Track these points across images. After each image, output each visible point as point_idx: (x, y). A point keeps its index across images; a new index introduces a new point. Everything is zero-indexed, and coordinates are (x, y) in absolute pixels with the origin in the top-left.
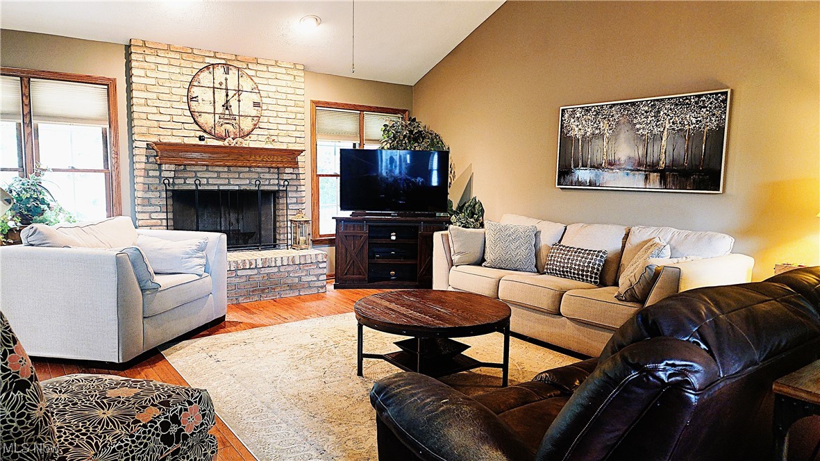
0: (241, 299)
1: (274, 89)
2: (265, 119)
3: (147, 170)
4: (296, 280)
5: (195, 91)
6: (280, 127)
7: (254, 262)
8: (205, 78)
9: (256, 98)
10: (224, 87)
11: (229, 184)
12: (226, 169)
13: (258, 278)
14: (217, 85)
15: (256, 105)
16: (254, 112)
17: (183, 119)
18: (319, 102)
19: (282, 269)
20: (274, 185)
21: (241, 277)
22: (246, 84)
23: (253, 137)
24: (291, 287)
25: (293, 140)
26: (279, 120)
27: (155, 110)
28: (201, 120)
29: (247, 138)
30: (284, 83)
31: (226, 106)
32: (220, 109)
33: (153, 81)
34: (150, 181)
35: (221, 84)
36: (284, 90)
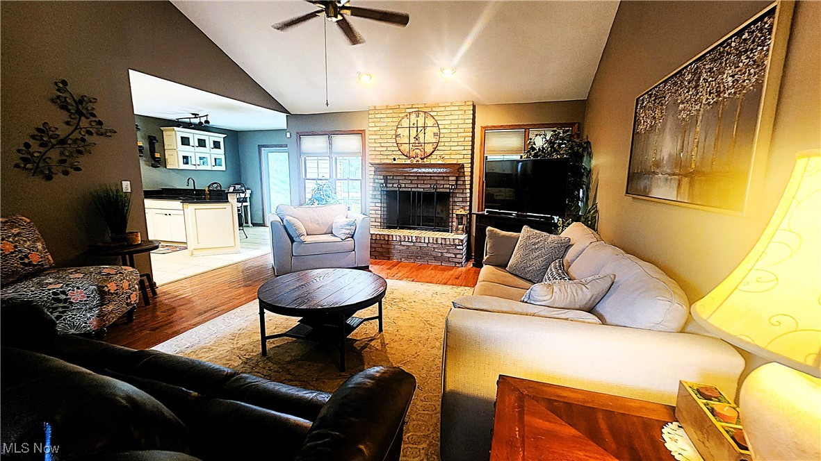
0: (403, 259)
1: (449, 122)
2: (443, 144)
3: (374, 179)
4: (440, 255)
5: (399, 131)
6: (453, 148)
7: (410, 238)
8: (405, 123)
9: (436, 130)
10: (415, 126)
11: (418, 187)
12: (416, 178)
13: (414, 249)
14: (412, 125)
15: (435, 134)
16: (434, 140)
17: (393, 149)
18: (487, 127)
19: (429, 245)
20: (446, 188)
21: (403, 246)
22: (430, 122)
23: (434, 157)
24: (436, 258)
25: (462, 156)
26: (452, 144)
27: (379, 145)
28: (402, 148)
29: (430, 157)
30: (457, 117)
31: (416, 138)
32: (412, 140)
33: (378, 129)
34: (376, 185)
35: (414, 124)
36: (456, 122)
